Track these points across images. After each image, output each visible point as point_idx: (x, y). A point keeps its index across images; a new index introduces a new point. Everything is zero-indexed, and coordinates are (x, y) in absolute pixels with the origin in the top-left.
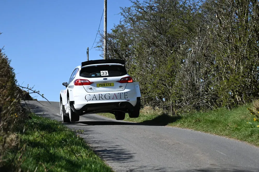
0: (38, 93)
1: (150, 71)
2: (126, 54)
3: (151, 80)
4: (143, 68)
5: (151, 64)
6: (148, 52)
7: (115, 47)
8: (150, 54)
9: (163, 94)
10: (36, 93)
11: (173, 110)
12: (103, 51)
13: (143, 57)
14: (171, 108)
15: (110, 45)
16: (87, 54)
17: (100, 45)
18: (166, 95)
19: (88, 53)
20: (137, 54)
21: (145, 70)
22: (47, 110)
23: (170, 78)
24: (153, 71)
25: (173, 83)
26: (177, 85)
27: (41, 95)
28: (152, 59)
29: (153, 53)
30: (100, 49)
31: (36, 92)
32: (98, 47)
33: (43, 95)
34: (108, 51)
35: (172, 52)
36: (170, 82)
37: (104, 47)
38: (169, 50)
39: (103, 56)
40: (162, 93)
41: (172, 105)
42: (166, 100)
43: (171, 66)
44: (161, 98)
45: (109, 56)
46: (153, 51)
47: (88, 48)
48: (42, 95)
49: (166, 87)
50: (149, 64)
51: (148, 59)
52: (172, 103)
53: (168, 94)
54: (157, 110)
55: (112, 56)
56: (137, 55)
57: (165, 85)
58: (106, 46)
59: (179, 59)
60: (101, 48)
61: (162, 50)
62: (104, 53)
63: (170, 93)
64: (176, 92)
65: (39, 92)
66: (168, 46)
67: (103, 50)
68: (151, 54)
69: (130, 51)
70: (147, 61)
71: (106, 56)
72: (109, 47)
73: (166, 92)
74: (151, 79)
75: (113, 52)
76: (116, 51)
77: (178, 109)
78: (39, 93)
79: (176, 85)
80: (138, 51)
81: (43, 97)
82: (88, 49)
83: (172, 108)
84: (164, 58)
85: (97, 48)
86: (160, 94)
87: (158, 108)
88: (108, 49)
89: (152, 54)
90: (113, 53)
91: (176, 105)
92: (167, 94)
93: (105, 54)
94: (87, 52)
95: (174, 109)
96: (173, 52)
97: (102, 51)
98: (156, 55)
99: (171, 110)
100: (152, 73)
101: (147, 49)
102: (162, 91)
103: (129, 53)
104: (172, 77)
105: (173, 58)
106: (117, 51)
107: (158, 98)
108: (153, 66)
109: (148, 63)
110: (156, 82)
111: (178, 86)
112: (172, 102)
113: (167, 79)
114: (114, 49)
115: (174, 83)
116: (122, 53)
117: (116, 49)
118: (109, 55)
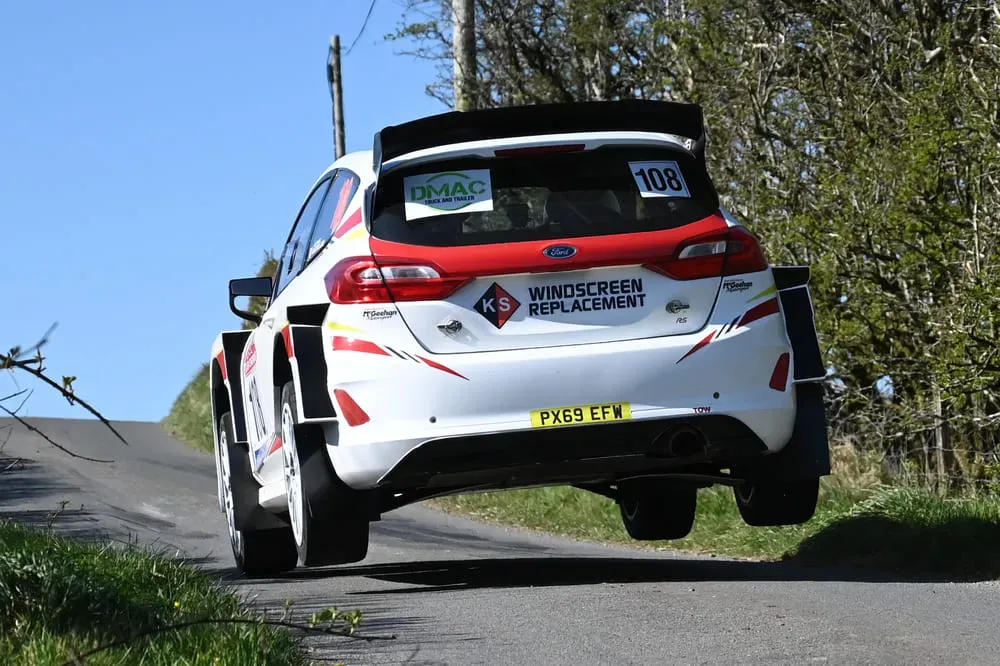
0: (35, 366)
1: (786, 194)
2: (610, 78)
3: (793, 251)
4: (731, 172)
5: (788, 143)
6: (764, 56)
7: (528, 30)
8: (781, 74)
9: (882, 347)
10: (16, 369)
11: (949, 458)
12: (447, 61)
13: (734, 95)
14: (940, 444)
15: (492, 20)
16: (331, 80)
17: (422, 20)
18: (902, 355)
19: (334, 74)
20: (686, 74)
21: (745, 184)
22: (73, 481)
23: (923, 234)
24: (802, 188)
25: (953, 268)
26: (978, 282)
27: (55, 385)
28: (794, 107)
29: (806, 66)
30: (427, 43)
31: (22, 365)
32: (414, 30)
33: (67, 381)
34: (482, 59)
35: (933, 53)
36: (922, 268)
37: (456, 35)
38: (911, 38)
39: (448, 93)
40: (874, 340)
41: (945, 426)
42: (904, 388)
43: (934, 156)
44: (862, 377)
45: (488, 91)
46: (799, 50)
47: (337, 39)
48: (61, 384)
49: (902, 297)
50: (777, 143)
51: (768, 107)
52: (943, 412)
53: (912, 349)
54: (844, 460)
55: (511, 90)
56: (690, 81)
57: (895, 288)
58: (469, 26)
59: (986, 104)
60: (432, 44)
61: (863, 45)
62: (457, 70)
63: (932, 340)
64: (971, 336)
65: (39, 359)
66: (903, 15)
67: (449, 55)
68: (790, 71)
69: (637, 57)
70: (757, 120)
71: (474, 97)
72: (491, 32)
73: (898, 334)
74: (788, 246)
75: (516, 63)
76: (539, 57)
77: (986, 449)
78: (38, 373)
79: (971, 284)
80: (694, 51)
81: (70, 396)
82: (337, 50)
83: (946, 444)
84: (877, 97)
85: (409, 43)
86: (856, 350)
87: (849, 446)
88: (480, 43)
89: (792, 72)
90: (519, 69)
91: (970, 426)
92: (906, 351)
93: (466, 81)
94: (330, 68)
95: (959, 454)
96: (940, 57)
97: (439, 62)
98: (824, 76)
99: (940, 458)
100: (794, 206)
101: (756, 40)
102: (872, 328)
103: (634, 69)
104: (938, 231)
105: (947, 97)
106: (543, 59)
107: (845, 380)
108: (804, 155)
109: (769, 136)
110: (831, 264)
111: (988, 290)
112: (944, 405)
113: (903, 247)
114: (522, 45)
115: (956, 272)
116: (582, 66)
117: (541, 42)
118: (489, 84)
